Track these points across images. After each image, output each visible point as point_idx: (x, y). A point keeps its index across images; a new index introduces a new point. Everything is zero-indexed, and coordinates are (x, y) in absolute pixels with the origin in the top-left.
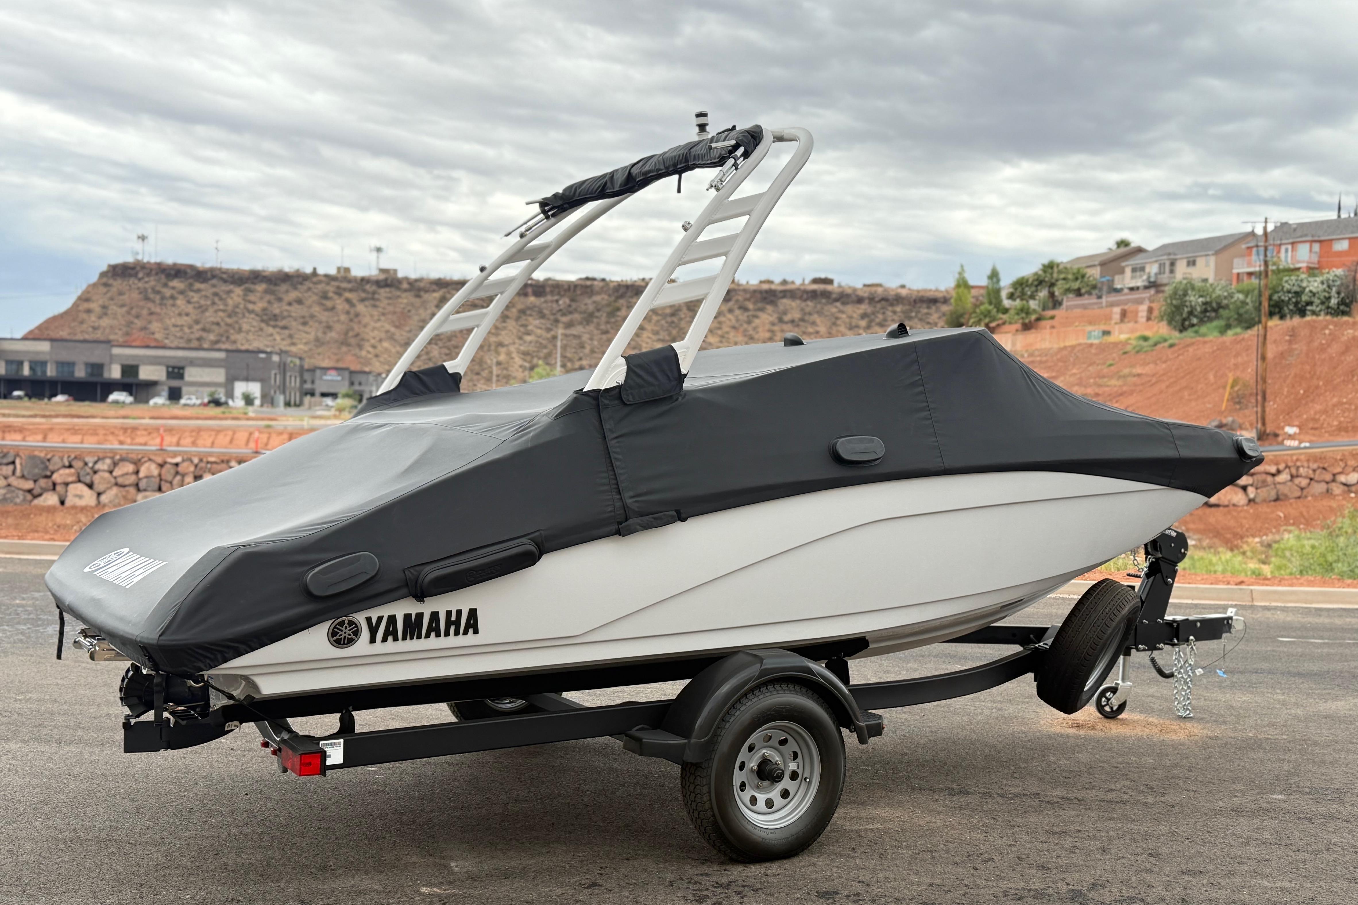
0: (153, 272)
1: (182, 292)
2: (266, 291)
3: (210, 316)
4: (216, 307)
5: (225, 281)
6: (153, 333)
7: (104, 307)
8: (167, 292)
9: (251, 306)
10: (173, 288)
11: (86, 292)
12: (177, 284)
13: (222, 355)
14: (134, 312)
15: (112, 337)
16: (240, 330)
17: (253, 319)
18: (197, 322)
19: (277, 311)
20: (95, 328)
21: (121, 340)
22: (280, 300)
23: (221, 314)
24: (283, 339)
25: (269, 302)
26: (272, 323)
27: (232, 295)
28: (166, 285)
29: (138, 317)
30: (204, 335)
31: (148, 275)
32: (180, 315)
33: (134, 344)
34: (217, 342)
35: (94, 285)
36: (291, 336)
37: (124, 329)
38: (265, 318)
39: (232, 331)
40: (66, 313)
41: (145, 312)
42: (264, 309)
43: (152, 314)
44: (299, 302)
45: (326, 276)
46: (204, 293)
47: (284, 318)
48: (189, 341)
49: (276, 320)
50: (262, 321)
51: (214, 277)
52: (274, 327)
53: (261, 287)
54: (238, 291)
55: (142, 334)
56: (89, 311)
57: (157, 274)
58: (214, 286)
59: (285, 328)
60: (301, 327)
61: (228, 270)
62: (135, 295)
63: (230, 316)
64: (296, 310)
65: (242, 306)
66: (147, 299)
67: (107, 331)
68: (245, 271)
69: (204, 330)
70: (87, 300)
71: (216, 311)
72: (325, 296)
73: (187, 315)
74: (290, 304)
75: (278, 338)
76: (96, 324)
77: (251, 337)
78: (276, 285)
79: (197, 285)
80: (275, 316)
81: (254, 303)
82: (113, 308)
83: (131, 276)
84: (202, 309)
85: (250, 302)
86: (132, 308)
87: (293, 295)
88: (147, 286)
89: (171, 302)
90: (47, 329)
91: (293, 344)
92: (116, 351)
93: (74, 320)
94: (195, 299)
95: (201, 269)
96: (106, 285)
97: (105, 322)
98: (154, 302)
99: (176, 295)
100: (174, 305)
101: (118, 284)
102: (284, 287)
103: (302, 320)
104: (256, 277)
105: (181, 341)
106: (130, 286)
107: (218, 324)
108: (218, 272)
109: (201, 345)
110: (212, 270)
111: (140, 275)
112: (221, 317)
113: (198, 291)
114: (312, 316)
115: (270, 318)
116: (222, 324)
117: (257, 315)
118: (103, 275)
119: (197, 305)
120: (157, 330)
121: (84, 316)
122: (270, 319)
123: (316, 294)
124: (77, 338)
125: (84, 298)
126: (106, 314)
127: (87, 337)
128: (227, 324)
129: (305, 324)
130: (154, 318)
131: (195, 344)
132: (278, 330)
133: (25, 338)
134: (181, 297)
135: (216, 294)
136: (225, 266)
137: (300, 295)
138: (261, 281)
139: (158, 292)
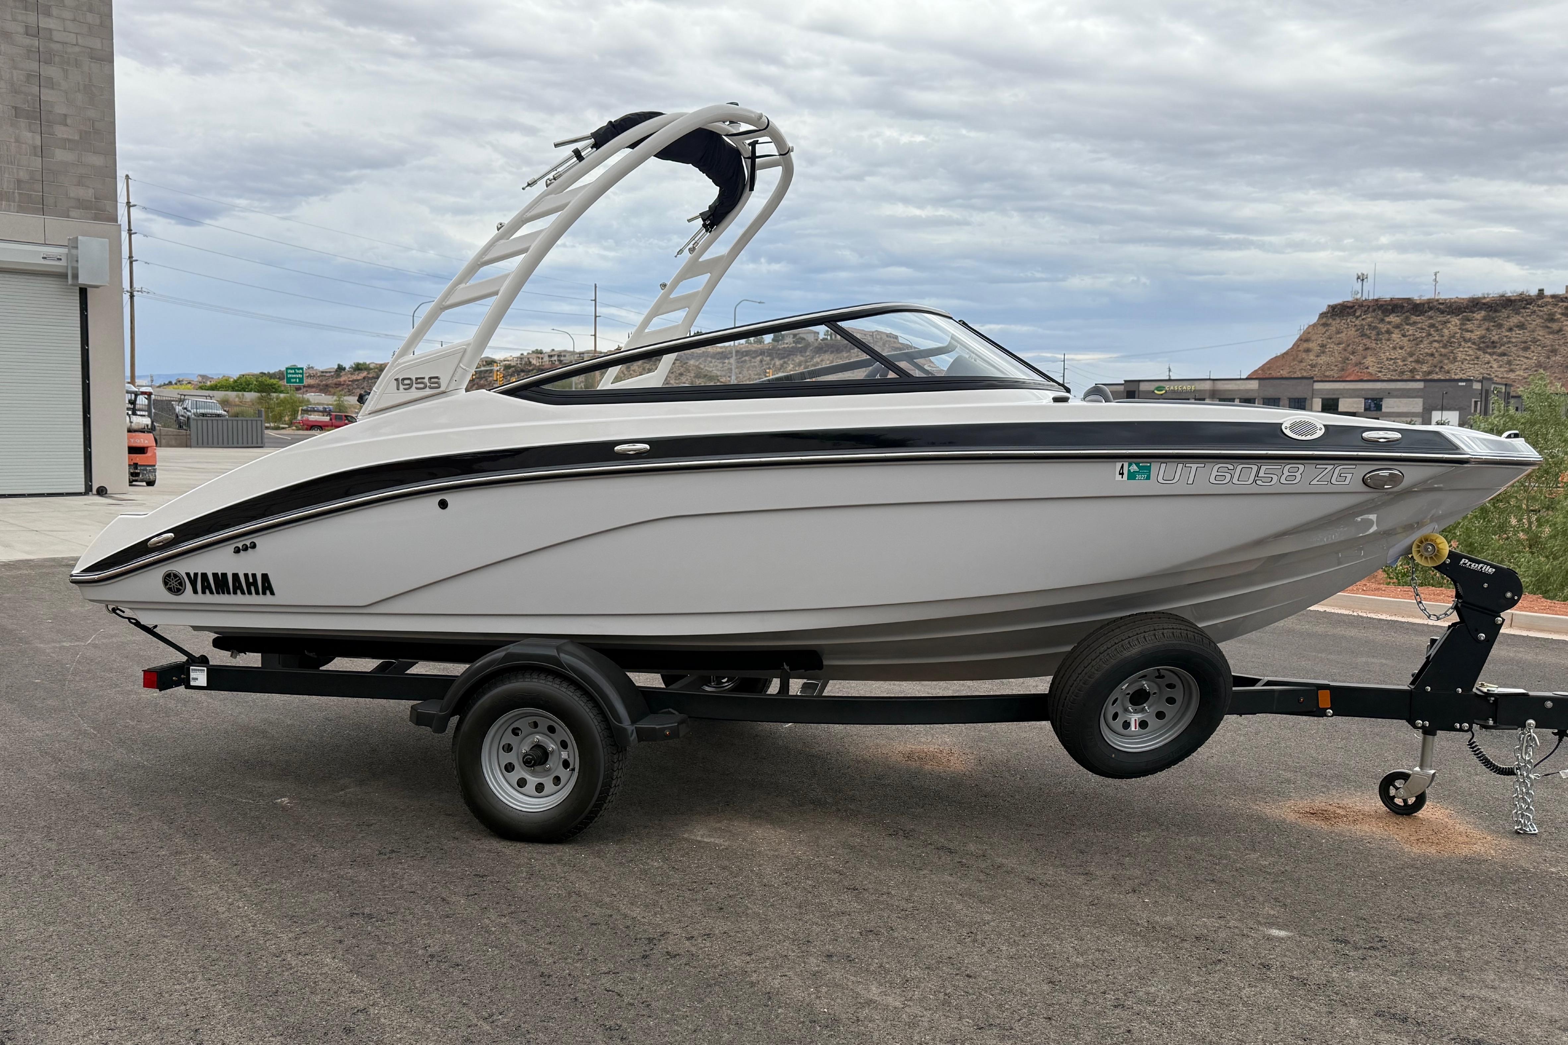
0: (1371, 309)
1: (1397, 327)
2: (1485, 319)
3: (1425, 347)
4: (1431, 339)
5: (1442, 312)
6: (1367, 368)
7: (1323, 346)
8: (1383, 327)
9: (1468, 335)
10: (1389, 323)
11: (1307, 332)
12: (1393, 319)
13: (1420, 385)
14: (1350, 349)
15: (1327, 373)
16: (1455, 359)
17: (1469, 347)
18: (1411, 354)
19: (1496, 338)
20: (1313, 366)
21: (1336, 376)
22: (1500, 326)
23: (1436, 345)
24: (1500, 367)
25: (1488, 329)
26: (1489, 351)
27: (1449, 325)
28: (1382, 320)
29: (1353, 353)
30: (1417, 366)
31: (1366, 312)
32: (1394, 348)
33: (1347, 379)
34: (1430, 373)
35: (1314, 325)
36: (1509, 363)
37: (1340, 365)
38: (1481, 345)
39: (1446, 361)
40: (1286, 353)
41: (1360, 348)
42: (1483, 337)
43: (1367, 349)
44: (1521, 326)
45: (1553, 297)
46: (1419, 326)
47: (1502, 345)
48: (1402, 373)
49: (1495, 347)
50: (1479, 349)
51: (1431, 309)
52: (1491, 354)
53: (1480, 315)
54: (1455, 320)
55: (1357, 369)
56: (1308, 351)
57: (1374, 311)
58: (1431, 318)
59: (1503, 354)
60: (1521, 353)
61: (1446, 300)
62: (1352, 332)
63: (1445, 347)
64: (1518, 335)
65: (1458, 335)
66: (1363, 335)
67: (1324, 368)
68: (1463, 299)
69: (1417, 361)
70: (1307, 340)
71: (1431, 343)
72: (1551, 319)
73: (1401, 348)
74: (1510, 330)
75: (1495, 365)
76: (1314, 362)
77: (1466, 366)
78: (1496, 311)
79: (1414, 318)
80: (1493, 342)
81: (1472, 331)
82: (1331, 346)
83: (1349, 314)
84: (1417, 341)
85: (1468, 331)
86: (1349, 346)
87: (1515, 320)
88: (1364, 323)
89: (1387, 336)
90: (1269, 369)
91: (1512, 371)
92: (1318, 386)
93: (1294, 360)
94: (1410, 332)
95: (1418, 302)
96: (1325, 325)
97: (1323, 359)
98: (1369, 337)
99: (1392, 330)
100: (1389, 340)
101: (1336, 324)
102: (1505, 313)
103: (1523, 345)
104: (1475, 304)
105: (1394, 373)
106: (1348, 324)
107: (1432, 355)
108: (1435, 303)
109: (1413, 377)
110: (1429, 301)
111: (1358, 314)
112: (1435, 348)
113: (1415, 323)
114: (1535, 341)
115: (1487, 345)
116: (1437, 355)
117: (1474, 343)
118: (1323, 315)
119: (1412, 338)
120: (1371, 364)
121: (1304, 355)
122: (1488, 347)
123: (1541, 317)
124: (1296, 376)
125: (1304, 339)
126: (1323, 352)
127: (1305, 374)
128: (1441, 355)
129: (1526, 349)
130: (1369, 352)
131: (1407, 376)
132: (1495, 357)
133: (1247, 379)
134: (1397, 331)
135: (1432, 326)
136: (1443, 296)
137: (1522, 319)
138: (1481, 309)
139: (1375, 328)
